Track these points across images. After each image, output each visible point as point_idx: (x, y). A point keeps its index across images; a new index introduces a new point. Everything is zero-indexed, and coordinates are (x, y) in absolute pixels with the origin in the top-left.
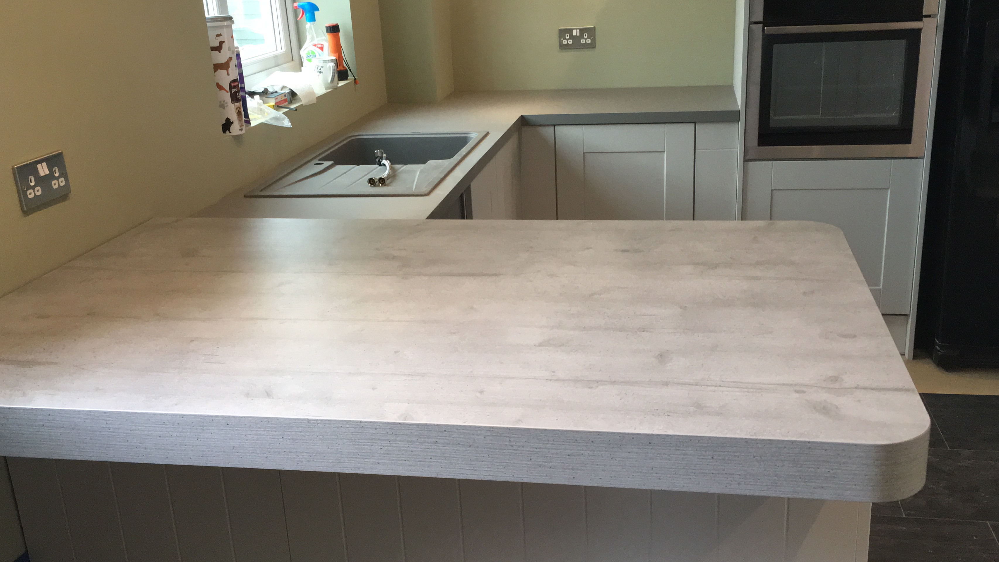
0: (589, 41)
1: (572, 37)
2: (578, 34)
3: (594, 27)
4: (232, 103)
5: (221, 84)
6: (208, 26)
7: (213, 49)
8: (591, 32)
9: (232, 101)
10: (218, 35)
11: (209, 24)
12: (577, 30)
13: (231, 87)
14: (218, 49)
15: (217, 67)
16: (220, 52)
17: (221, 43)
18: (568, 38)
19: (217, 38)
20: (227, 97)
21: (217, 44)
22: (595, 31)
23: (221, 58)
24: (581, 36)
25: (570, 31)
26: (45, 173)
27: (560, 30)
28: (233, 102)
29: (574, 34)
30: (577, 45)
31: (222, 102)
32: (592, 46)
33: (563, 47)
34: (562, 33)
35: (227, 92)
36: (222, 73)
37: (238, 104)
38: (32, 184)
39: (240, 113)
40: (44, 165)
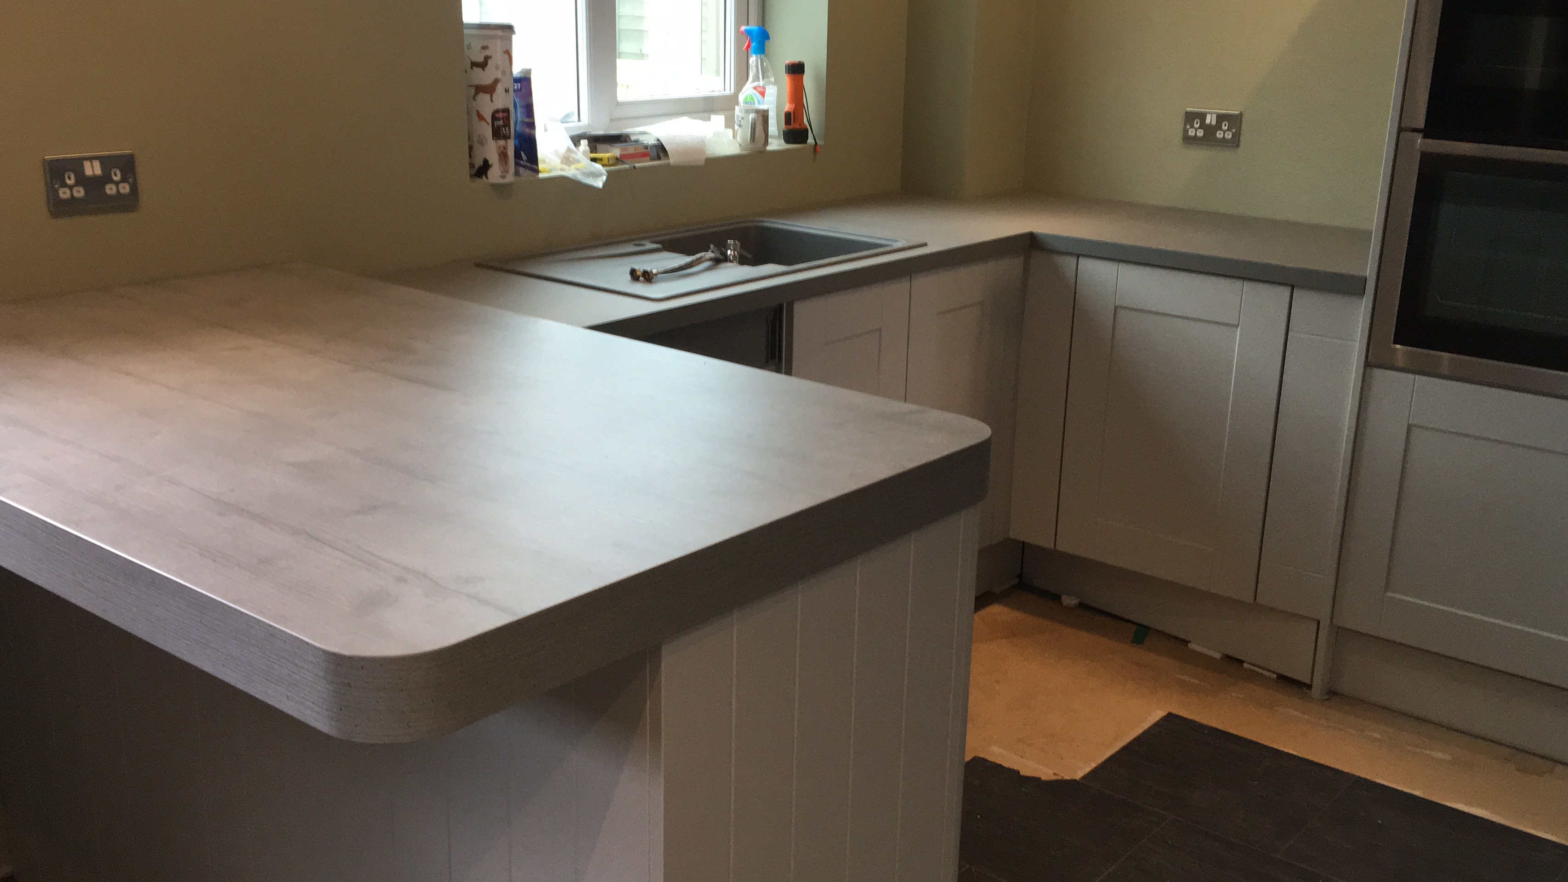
0: (1229, 136)
1: (1203, 126)
2: (1214, 123)
3: (1241, 114)
4: (493, 140)
5: (482, 112)
6: (465, 32)
7: (474, 65)
8: (1235, 121)
9: (493, 136)
10: (484, 48)
11: (466, 31)
12: (1213, 115)
13: (494, 118)
14: (483, 65)
15: (480, 89)
16: (484, 70)
17: (487, 58)
18: (1198, 126)
19: (483, 50)
20: (488, 131)
21: (480, 59)
22: (1241, 121)
23: (485, 77)
24: (1218, 127)
25: (1202, 116)
26: (93, 171)
27: (1187, 113)
28: (494, 138)
29: (1208, 121)
30: (1209, 137)
31: (481, 137)
32: (1235, 142)
33: (1188, 140)
34: (1190, 117)
35: (488, 124)
36: (484, 98)
37: (502, 142)
38: (70, 182)
39: (504, 155)
40: (96, 163)
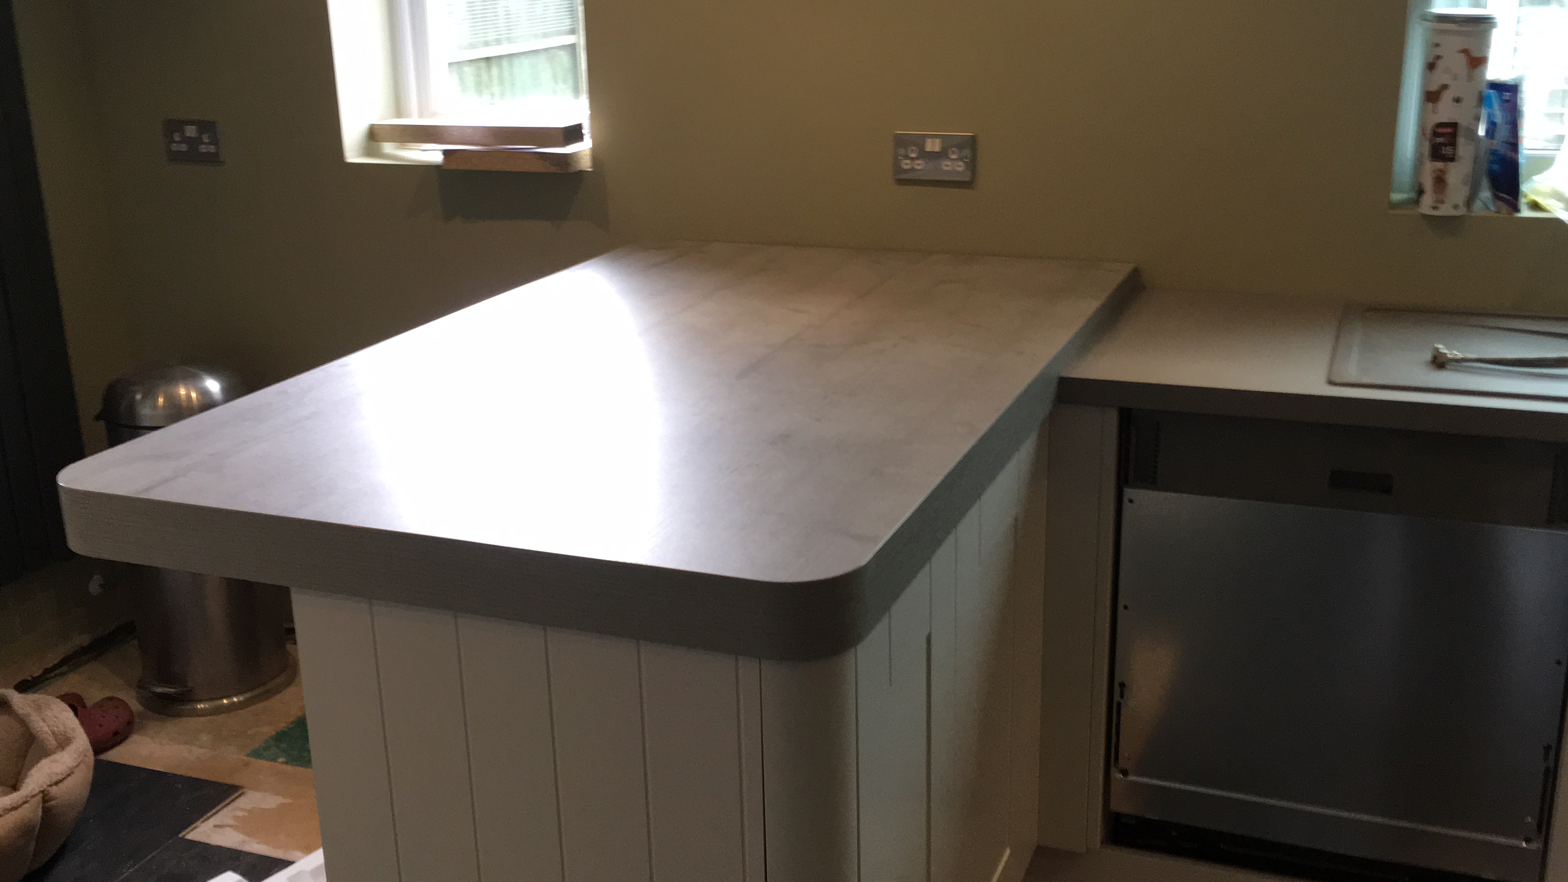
4: (1430, 160)
10: (1436, 45)
16: (1431, 72)
17: (1437, 58)
19: (1434, 48)
21: (1431, 59)
23: (1431, 82)
26: (933, 149)
28: (1432, 158)
35: (1427, 139)
37: (1440, 165)
38: (913, 155)
39: (1440, 181)
40: (938, 141)
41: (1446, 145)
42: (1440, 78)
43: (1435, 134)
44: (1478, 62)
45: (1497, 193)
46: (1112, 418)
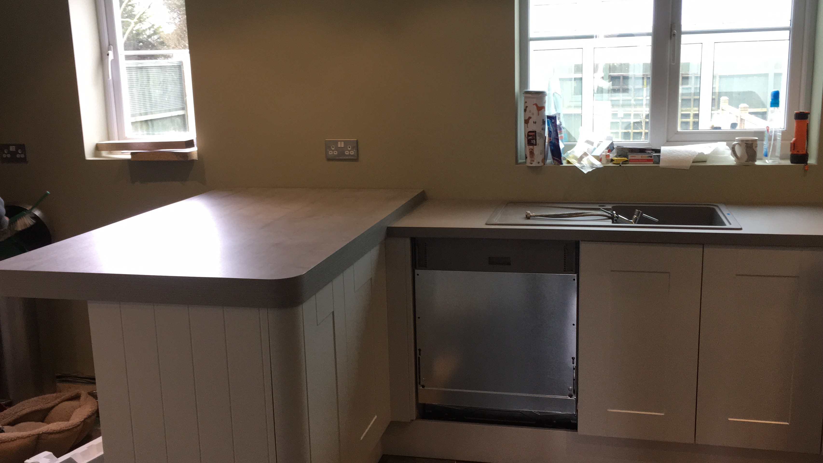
10: (526, 102)
14: (525, 110)
16: (525, 112)
26: (341, 146)
28: (528, 144)
37: (531, 147)
38: (333, 149)
39: (532, 153)
40: (343, 143)
41: (533, 139)
42: (529, 115)
43: (528, 136)
44: (541, 108)
45: (554, 157)
46: (408, 242)
